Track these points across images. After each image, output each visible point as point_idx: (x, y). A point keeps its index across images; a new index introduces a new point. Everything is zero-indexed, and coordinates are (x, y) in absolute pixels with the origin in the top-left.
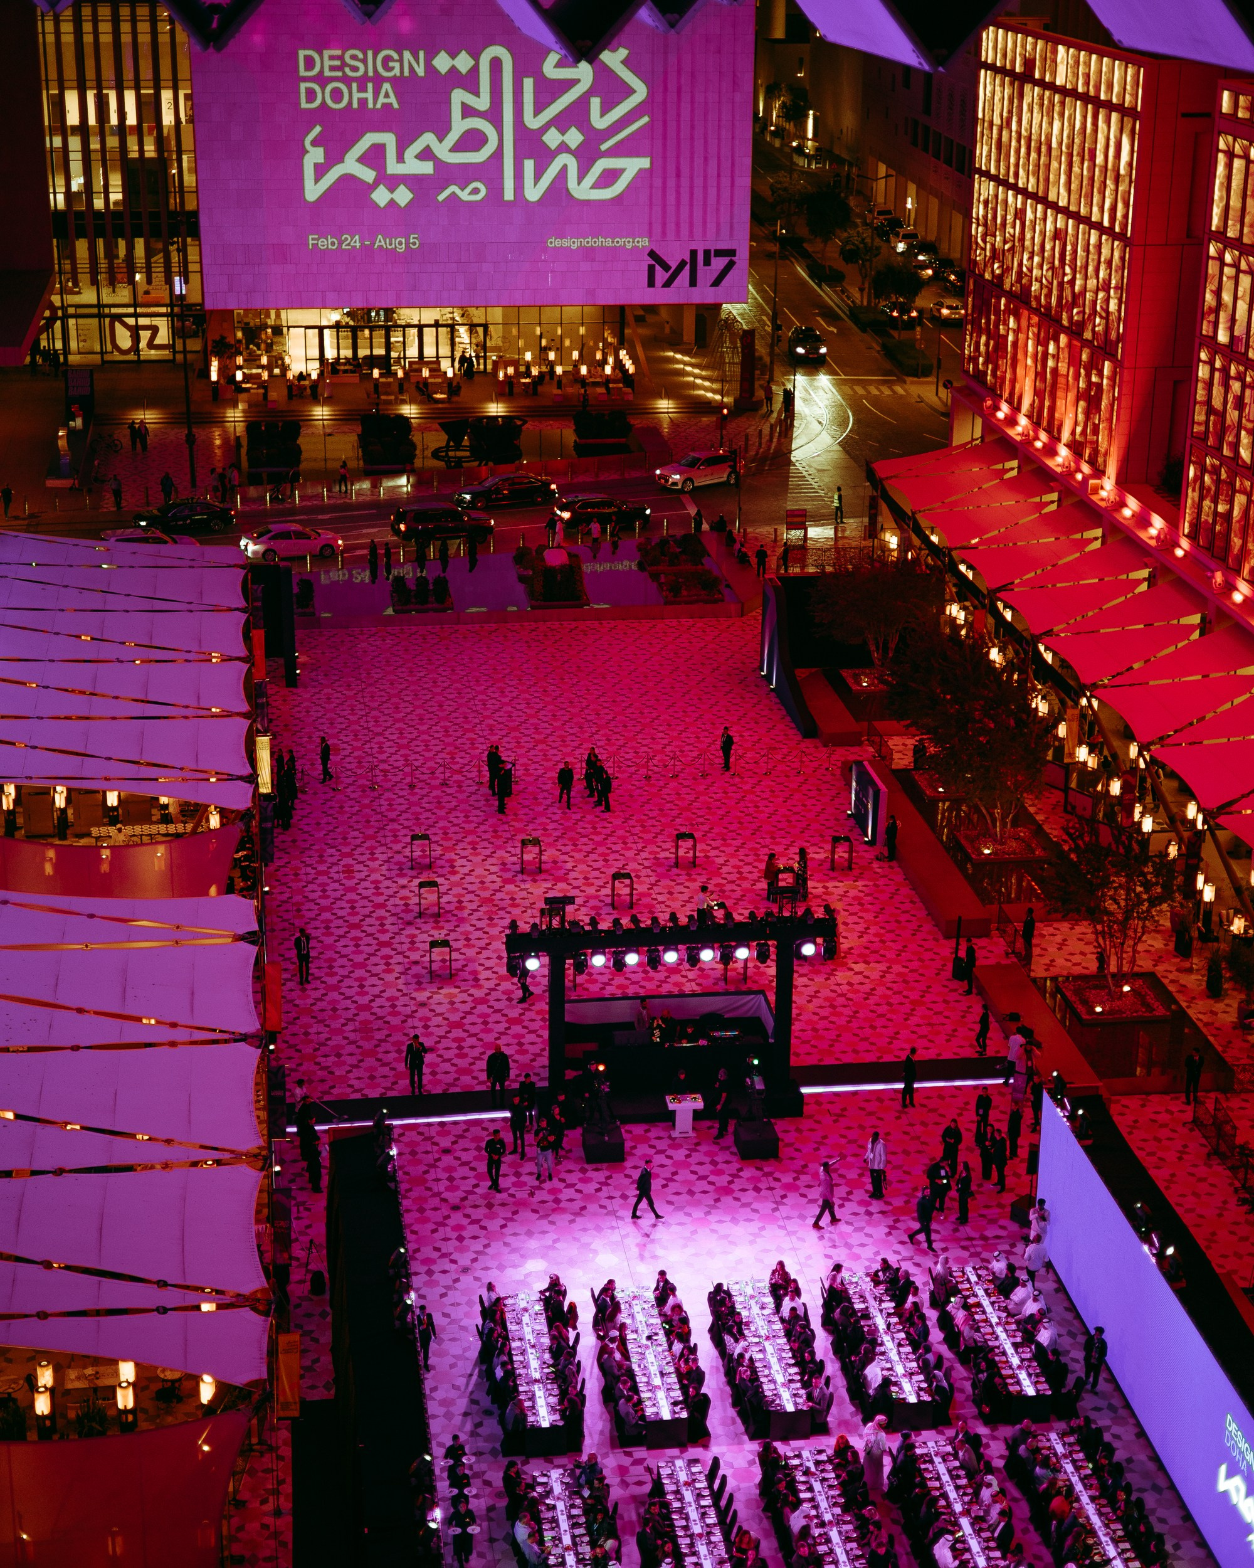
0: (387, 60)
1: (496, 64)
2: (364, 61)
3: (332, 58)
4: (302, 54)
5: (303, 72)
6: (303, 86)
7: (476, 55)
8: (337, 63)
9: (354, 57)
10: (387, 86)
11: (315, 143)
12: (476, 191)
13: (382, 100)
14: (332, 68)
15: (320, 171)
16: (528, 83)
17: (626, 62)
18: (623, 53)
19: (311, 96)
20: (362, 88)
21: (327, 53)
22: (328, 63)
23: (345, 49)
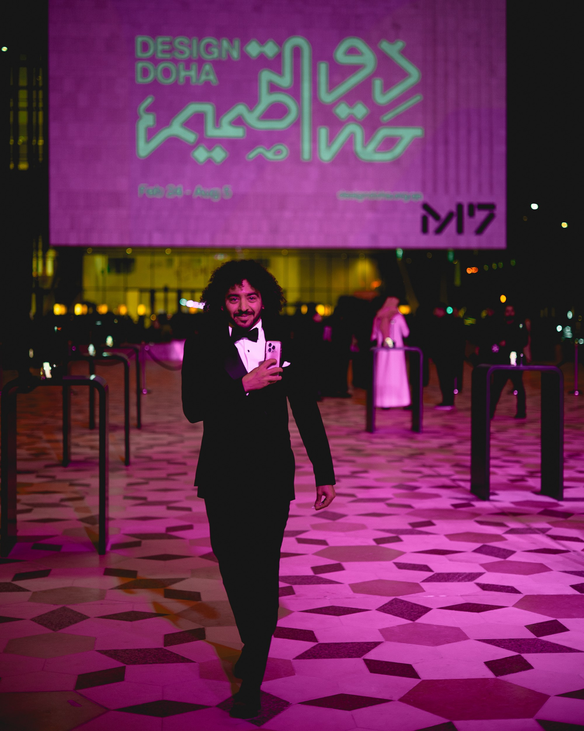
0: (208, 45)
1: (297, 52)
2: (190, 46)
3: (164, 43)
4: (140, 40)
5: (139, 53)
6: (140, 66)
7: (280, 43)
8: (167, 47)
9: (182, 43)
10: (207, 67)
11: (148, 110)
12: (279, 152)
13: (203, 78)
14: (164, 51)
15: (151, 133)
16: (323, 68)
17: (404, 52)
18: (400, 44)
19: (145, 72)
20: (188, 68)
21: (160, 39)
22: (160, 47)
23: (175, 36)
